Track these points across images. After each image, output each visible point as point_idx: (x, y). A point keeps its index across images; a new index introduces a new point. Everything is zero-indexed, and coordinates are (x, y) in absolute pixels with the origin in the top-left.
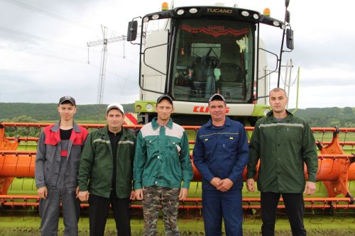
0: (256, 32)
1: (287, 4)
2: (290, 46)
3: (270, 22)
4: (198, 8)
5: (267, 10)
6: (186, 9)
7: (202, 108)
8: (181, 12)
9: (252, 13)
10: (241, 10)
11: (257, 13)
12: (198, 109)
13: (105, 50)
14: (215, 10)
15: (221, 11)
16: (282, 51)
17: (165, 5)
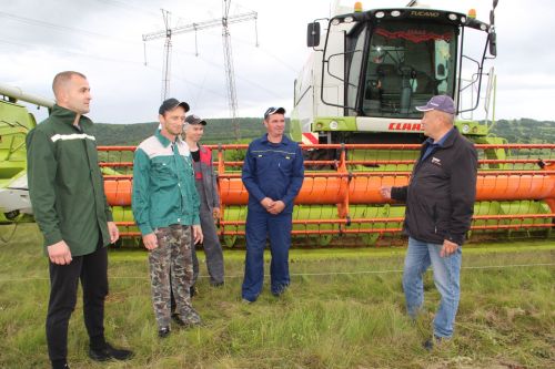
0: (460, 37)
1: (495, 4)
2: (493, 52)
3: (476, 25)
4: (401, 11)
5: (473, 12)
6: (387, 12)
7: (399, 125)
8: (380, 15)
9: (459, 16)
10: (449, 13)
11: (465, 16)
12: (395, 127)
13: (169, 45)
14: (420, 13)
15: (427, 14)
16: (484, 58)
17: (358, 5)
